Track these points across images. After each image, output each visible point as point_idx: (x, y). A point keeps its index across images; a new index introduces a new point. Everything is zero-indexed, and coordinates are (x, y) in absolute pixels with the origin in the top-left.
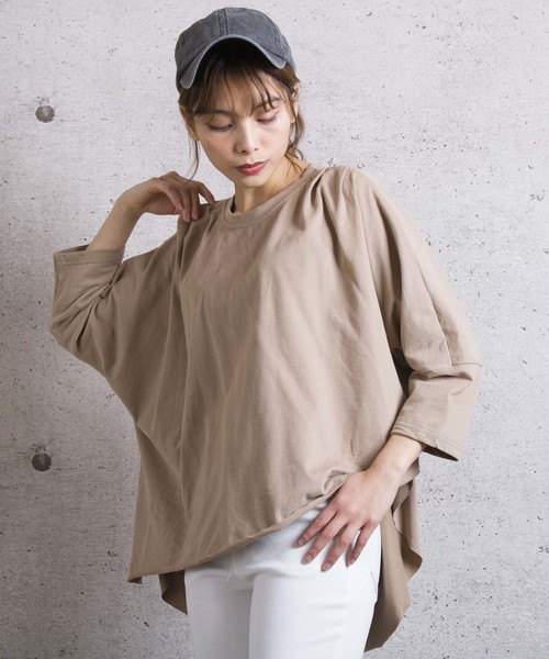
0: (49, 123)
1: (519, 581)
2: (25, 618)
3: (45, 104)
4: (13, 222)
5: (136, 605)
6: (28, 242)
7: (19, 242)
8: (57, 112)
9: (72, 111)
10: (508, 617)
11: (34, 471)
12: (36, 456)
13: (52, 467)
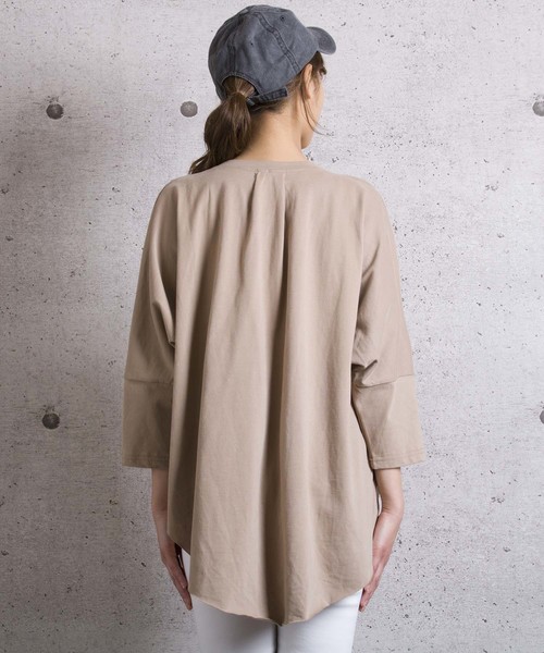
0: (58, 120)
1: (474, 528)
2: (36, 559)
3: (55, 103)
4: (26, 207)
5: (135, 548)
6: (39, 226)
7: (32, 226)
8: (65, 109)
9: (79, 109)
10: (464, 560)
11: (45, 429)
12: (46, 416)
13: (60, 426)
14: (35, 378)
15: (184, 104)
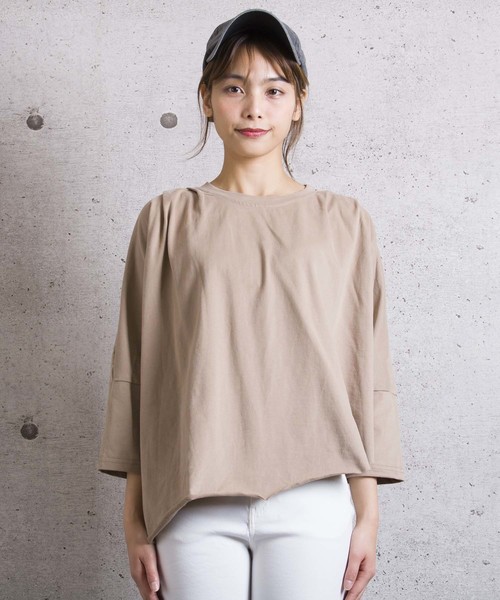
0: (38, 131)
1: (453, 540)
2: (14, 570)
3: (35, 114)
4: (5, 218)
5: (112, 559)
6: (19, 236)
7: (11, 236)
8: (45, 121)
9: (59, 120)
10: (443, 573)
11: (23, 439)
12: (25, 427)
13: (38, 436)
14: (14, 388)
15: (164, 116)
